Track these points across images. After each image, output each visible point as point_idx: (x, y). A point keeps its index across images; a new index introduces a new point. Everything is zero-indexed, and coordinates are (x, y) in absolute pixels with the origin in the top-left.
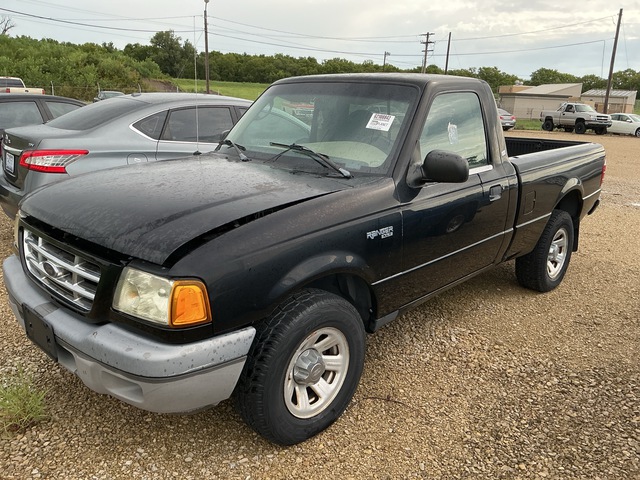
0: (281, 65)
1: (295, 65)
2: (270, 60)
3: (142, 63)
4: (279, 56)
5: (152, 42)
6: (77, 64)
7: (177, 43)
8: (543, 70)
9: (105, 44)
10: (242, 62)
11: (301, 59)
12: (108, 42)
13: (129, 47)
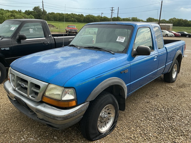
0: (73, 16)
1: (77, 17)
2: (69, 15)
3: (29, 16)
4: (72, 14)
5: (33, 10)
6: (8, 16)
7: (41, 10)
8: (150, 18)
9: (19, 10)
10: (61, 15)
11: (79, 15)
12: (20, 10)
13: (26, 11)
